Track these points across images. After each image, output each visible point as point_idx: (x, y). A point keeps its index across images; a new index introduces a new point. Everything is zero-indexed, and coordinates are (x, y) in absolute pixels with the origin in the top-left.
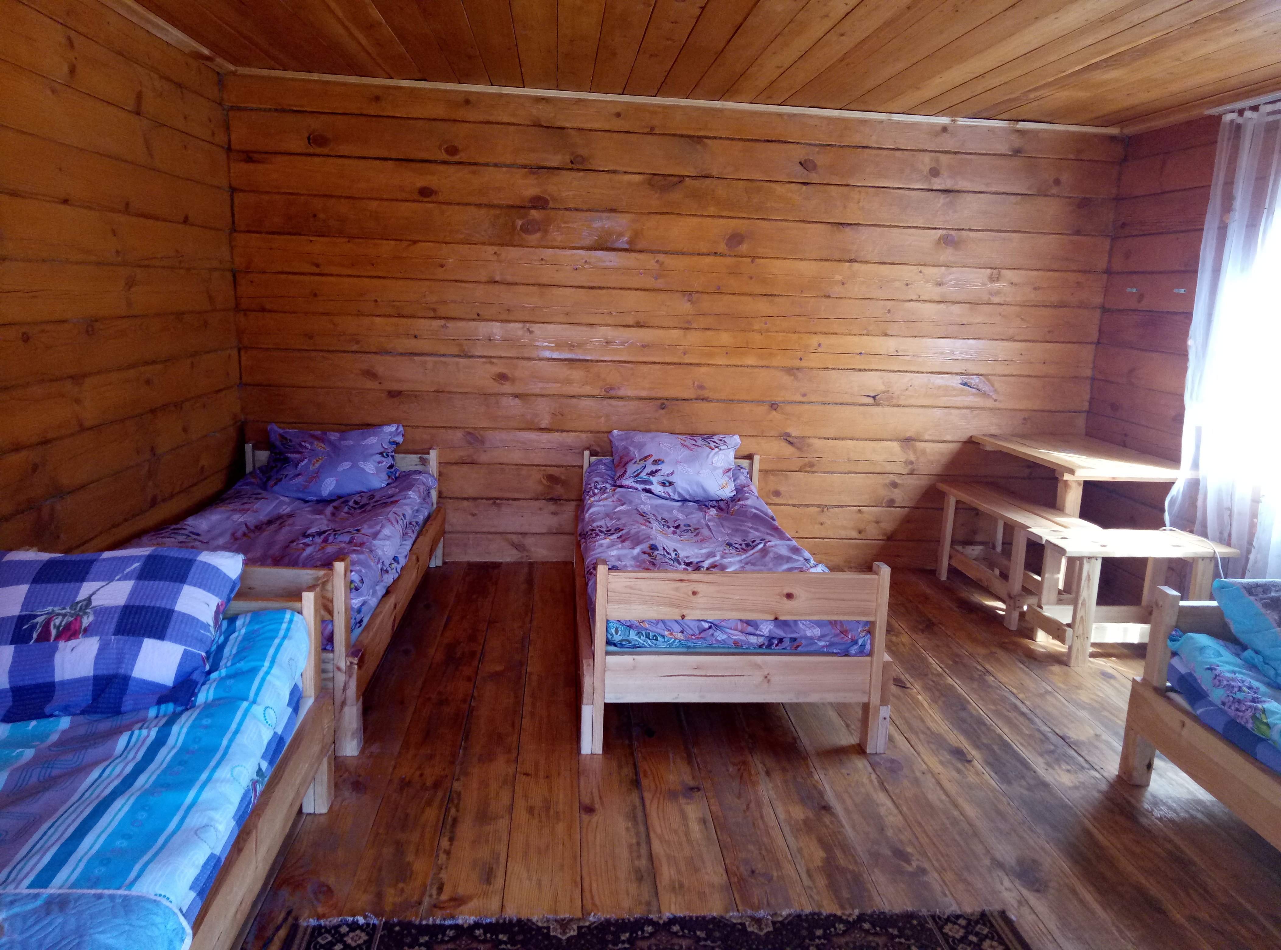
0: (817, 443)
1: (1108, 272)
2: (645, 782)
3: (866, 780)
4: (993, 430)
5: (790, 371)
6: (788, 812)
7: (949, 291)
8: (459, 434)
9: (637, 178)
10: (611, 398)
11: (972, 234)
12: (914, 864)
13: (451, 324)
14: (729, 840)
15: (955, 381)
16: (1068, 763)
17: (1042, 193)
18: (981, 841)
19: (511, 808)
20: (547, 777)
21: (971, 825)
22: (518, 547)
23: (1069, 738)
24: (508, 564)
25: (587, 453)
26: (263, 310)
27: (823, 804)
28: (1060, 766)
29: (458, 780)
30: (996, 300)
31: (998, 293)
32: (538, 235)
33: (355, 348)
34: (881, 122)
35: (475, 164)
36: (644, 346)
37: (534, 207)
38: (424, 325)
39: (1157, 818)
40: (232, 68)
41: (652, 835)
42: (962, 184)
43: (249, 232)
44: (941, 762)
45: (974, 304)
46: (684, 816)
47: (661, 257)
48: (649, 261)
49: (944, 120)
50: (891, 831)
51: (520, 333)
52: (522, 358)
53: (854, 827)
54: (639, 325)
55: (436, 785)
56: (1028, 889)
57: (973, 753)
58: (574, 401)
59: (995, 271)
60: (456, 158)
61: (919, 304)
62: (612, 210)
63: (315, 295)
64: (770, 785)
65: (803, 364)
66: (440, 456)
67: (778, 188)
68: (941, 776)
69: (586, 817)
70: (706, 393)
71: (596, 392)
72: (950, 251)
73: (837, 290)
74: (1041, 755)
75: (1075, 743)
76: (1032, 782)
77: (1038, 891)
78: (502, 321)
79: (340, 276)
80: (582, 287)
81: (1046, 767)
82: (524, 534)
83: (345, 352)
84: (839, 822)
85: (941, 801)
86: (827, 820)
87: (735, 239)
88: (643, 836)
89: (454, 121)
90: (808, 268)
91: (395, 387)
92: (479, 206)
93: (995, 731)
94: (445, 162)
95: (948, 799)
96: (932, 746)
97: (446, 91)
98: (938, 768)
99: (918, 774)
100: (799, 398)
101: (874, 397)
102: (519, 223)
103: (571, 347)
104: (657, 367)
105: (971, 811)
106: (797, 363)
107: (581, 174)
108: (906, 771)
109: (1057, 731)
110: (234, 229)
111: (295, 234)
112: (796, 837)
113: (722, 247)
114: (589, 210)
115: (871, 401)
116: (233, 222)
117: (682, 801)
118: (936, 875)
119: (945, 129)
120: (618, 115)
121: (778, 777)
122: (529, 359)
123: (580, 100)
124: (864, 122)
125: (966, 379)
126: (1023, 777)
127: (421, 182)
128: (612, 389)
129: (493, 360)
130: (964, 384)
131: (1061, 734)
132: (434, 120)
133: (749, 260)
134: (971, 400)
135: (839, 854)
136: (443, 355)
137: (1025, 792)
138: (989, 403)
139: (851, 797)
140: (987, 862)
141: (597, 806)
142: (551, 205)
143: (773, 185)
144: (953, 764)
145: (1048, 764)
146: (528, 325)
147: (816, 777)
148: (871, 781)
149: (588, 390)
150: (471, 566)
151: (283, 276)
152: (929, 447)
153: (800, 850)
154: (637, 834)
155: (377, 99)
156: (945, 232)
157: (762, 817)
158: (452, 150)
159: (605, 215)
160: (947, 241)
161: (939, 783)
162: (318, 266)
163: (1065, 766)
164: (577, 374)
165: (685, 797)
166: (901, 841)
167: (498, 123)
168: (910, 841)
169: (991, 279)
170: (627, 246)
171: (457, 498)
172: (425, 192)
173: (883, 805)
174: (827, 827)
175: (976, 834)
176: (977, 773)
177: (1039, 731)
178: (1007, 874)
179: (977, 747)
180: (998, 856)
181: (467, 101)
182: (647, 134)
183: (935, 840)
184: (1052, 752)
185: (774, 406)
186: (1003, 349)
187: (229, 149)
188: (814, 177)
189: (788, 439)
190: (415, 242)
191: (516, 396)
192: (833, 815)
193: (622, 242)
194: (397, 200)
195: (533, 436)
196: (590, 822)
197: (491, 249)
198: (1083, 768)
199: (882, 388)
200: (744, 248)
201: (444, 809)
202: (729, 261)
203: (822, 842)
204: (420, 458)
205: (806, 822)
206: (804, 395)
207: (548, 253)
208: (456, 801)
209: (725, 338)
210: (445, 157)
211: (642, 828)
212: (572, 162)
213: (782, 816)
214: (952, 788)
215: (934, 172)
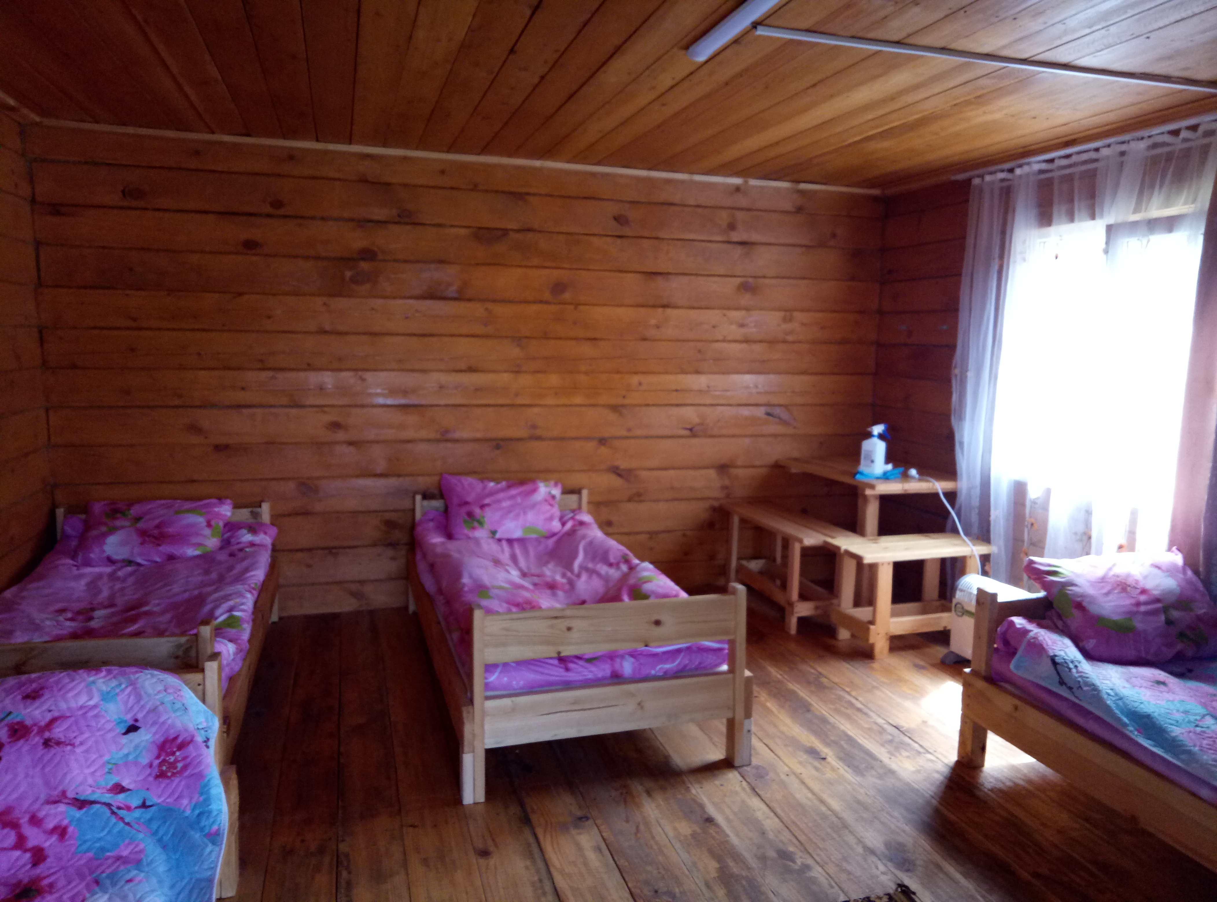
0: (644, 474)
1: (880, 312)
2: (534, 818)
3: (738, 789)
4: (796, 454)
5: (615, 408)
6: (675, 829)
7: (751, 331)
8: (292, 485)
9: (463, 231)
10: (447, 440)
11: (767, 281)
12: (799, 861)
13: (280, 375)
14: (626, 864)
15: (760, 412)
16: (906, 750)
17: (821, 244)
18: (850, 832)
19: (405, 864)
20: (435, 826)
21: (839, 818)
22: (355, 595)
23: (903, 727)
24: (348, 614)
25: (418, 498)
26: (74, 367)
27: (706, 816)
28: (901, 754)
29: (343, 841)
30: (790, 338)
31: (791, 332)
32: (367, 286)
33: (177, 402)
34: (683, 182)
35: (302, 217)
36: (476, 390)
37: (363, 259)
38: (252, 376)
39: (989, 790)
40: (38, 119)
41: (552, 870)
42: (755, 237)
43: (57, 286)
44: (800, 763)
45: (772, 342)
46: (579, 847)
47: (490, 305)
48: (478, 309)
49: (737, 181)
50: (771, 833)
51: (352, 381)
52: (356, 406)
53: (737, 835)
54: (471, 370)
55: (321, 851)
56: (901, 870)
57: (825, 751)
58: (410, 446)
59: (788, 313)
60: (281, 212)
61: (725, 345)
62: (441, 262)
63: (132, 350)
64: (653, 805)
65: (627, 401)
66: (272, 508)
67: (595, 241)
68: (803, 776)
69: (482, 861)
70: (539, 432)
71: (432, 436)
72: (748, 296)
73: (652, 333)
74: (883, 745)
75: (908, 730)
76: (881, 771)
77: (908, 870)
78: (332, 370)
79: (160, 329)
80: (415, 335)
81: (889, 756)
82: (362, 582)
83: (167, 407)
84: (723, 831)
85: (807, 798)
86: (712, 830)
87: (559, 288)
88: (543, 871)
89: (279, 175)
90: (625, 314)
91: (223, 440)
92: (307, 258)
93: (839, 728)
94: (269, 216)
95: (814, 797)
96: (790, 749)
97: (270, 147)
98: (799, 769)
99: (783, 777)
100: (624, 433)
101: (691, 430)
102: (348, 274)
103: (405, 393)
104: (490, 409)
105: (835, 805)
106: (619, 401)
107: (408, 227)
108: (771, 775)
109: (891, 721)
110: (40, 284)
111: (108, 288)
112: (689, 853)
113: (547, 295)
114: (418, 261)
115: (687, 433)
116: (39, 277)
117: (574, 832)
118: (820, 869)
119: (738, 189)
120: (443, 172)
121: (659, 798)
122: (363, 406)
123: (405, 158)
124: (668, 181)
125: (769, 410)
126: (872, 768)
127: (244, 235)
128: (447, 431)
129: (326, 409)
130: (768, 414)
131: (895, 725)
132: (257, 174)
133: (572, 307)
134: (774, 428)
135: (731, 863)
136: (271, 406)
137: (878, 781)
138: (790, 431)
139: (729, 807)
140: (860, 850)
141: (492, 849)
142: (380, 256)
143: (592, 238)
144: (810, 763)
145: (890, 753)
146: (360, 373)
147: (694, 791)
148: (744, 789)
149: (423, 434)
150: (310, 619)
151: (96, 332)
152: (741, 473)
153: (695, 864)
154: (538, 871)
155: (197, 153)
156: (743, 279)
157: (653, 838)
158: (277, 204)
159: (433, 266)
160: (745, 287)
161: (803, 783)
162: (134, 320)
163: (905, 753)
164: (412, 419)
165: (576, 827)
166: (782, 841)
167: (324, 178)
168: (790, 840)
169: (785, 320)
170: (456, 295)
171: (291, 551)
172: (250, 245)
173: (759, 810)
174: (714, 838)
175: (845, 826)
176: (833, 769)
177: (876, 723)
178: (880, 859)
179: (827, 744)
180: (869, 844)
181: (292, 156)
182: (472, 190)
183: (812, 837)
184: (891, 741)
185: (602, 441)
186: (799, 382)
187: (33, 201)
188: (627, 231)
189: (616, 471)
190: (240, 294)
191: (350, 443)
192: (717, 825)
193: (452, 291)
194: (221, 253)
195: (369, 482)
196: (488, 865)
197: (319, 300)
198: (919, 753)
199: (696, 420)
200: (567, 296)
201: (334, 874)
202: (553, 308)
203: (712, 853)
204: (252, 512)
205: (694, 835)
206: (629, 430)
207: (378, 303)
208: (345, 864)
209: (554, 379)
210: (269, 210)
211: (541, 865)
212: (399, 216)
213: (671, 834)
214: (815, 786)
215: (732, 227)
